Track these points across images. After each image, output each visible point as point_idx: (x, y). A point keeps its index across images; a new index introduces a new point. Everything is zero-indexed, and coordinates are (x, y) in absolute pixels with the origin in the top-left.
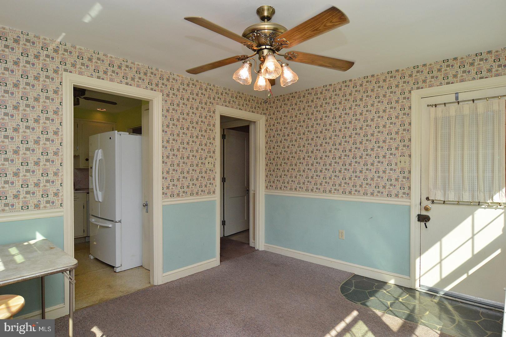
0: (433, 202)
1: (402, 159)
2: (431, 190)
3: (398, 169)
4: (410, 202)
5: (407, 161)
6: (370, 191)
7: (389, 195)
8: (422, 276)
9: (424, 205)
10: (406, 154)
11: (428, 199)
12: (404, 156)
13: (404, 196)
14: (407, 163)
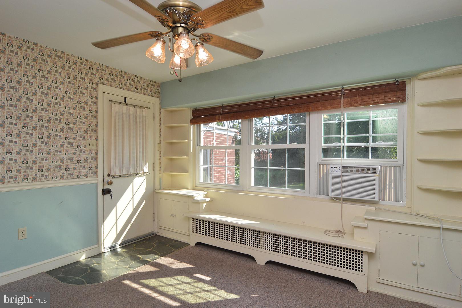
0: (113, 177)
1: (91, 142)
2: (112, 168)
3: (87, 150)
4: (98, 180)
5: (95, 144)
6: (59, 174)
7: (79, 176)
8: (105, 239)
9: (106, 181)
10: (94, 138)
11: (109, 175)
12: (92, 139)
13: (92, 175)
14: (95, 146)
